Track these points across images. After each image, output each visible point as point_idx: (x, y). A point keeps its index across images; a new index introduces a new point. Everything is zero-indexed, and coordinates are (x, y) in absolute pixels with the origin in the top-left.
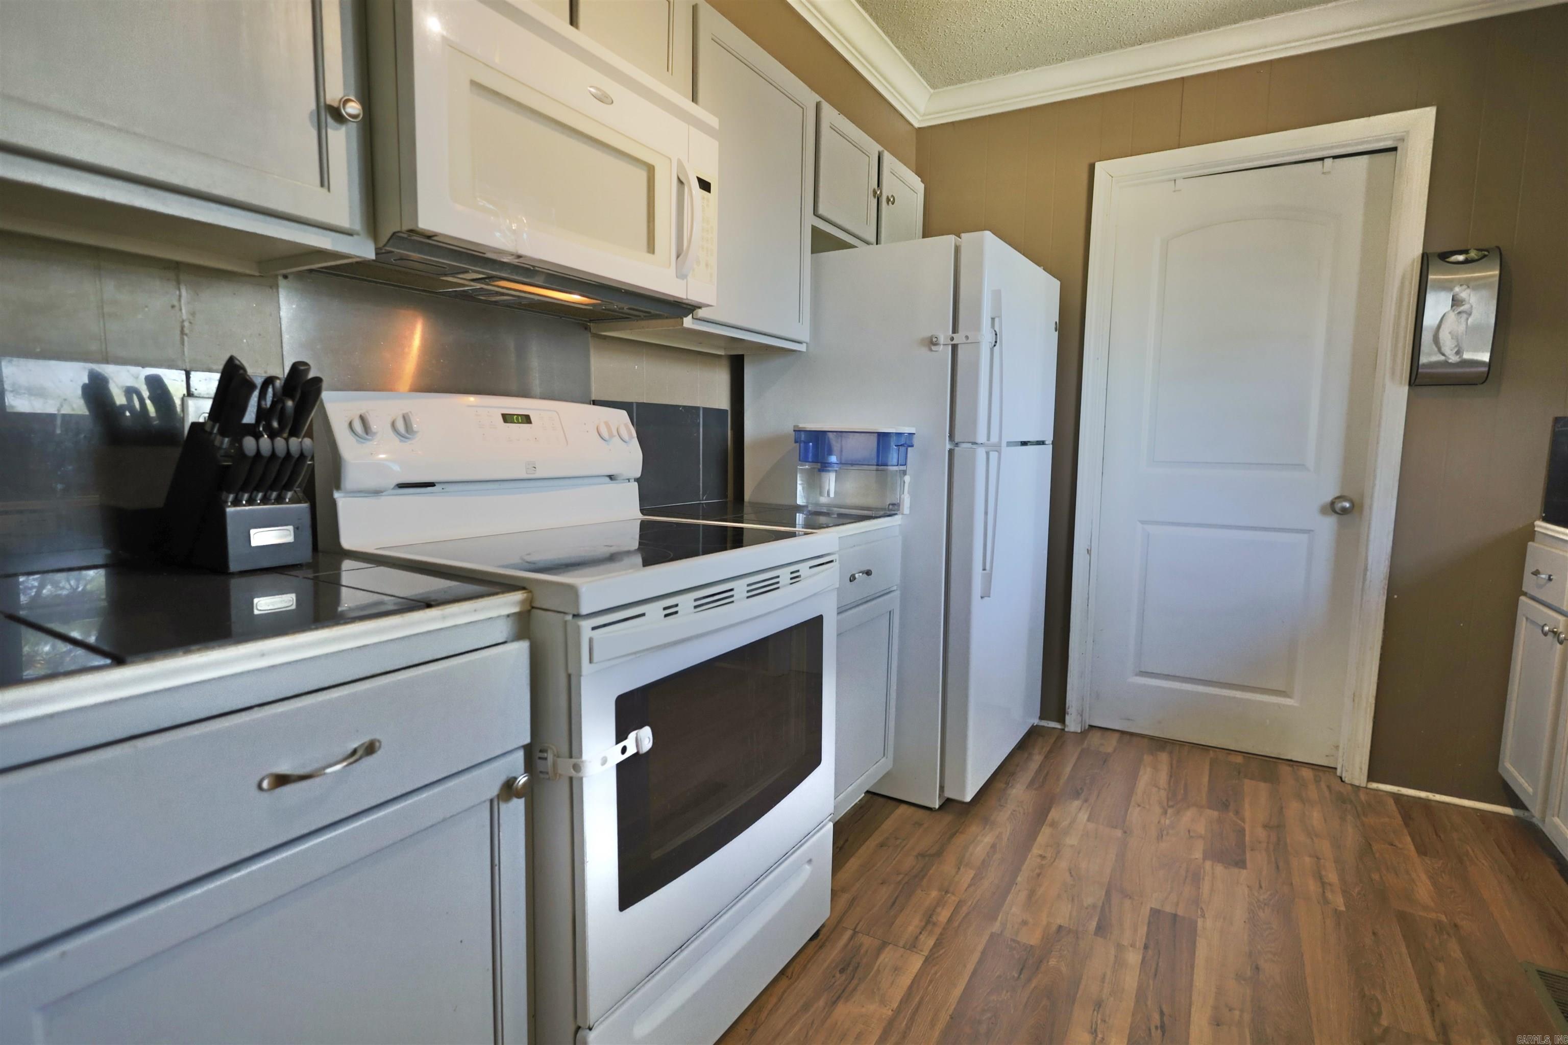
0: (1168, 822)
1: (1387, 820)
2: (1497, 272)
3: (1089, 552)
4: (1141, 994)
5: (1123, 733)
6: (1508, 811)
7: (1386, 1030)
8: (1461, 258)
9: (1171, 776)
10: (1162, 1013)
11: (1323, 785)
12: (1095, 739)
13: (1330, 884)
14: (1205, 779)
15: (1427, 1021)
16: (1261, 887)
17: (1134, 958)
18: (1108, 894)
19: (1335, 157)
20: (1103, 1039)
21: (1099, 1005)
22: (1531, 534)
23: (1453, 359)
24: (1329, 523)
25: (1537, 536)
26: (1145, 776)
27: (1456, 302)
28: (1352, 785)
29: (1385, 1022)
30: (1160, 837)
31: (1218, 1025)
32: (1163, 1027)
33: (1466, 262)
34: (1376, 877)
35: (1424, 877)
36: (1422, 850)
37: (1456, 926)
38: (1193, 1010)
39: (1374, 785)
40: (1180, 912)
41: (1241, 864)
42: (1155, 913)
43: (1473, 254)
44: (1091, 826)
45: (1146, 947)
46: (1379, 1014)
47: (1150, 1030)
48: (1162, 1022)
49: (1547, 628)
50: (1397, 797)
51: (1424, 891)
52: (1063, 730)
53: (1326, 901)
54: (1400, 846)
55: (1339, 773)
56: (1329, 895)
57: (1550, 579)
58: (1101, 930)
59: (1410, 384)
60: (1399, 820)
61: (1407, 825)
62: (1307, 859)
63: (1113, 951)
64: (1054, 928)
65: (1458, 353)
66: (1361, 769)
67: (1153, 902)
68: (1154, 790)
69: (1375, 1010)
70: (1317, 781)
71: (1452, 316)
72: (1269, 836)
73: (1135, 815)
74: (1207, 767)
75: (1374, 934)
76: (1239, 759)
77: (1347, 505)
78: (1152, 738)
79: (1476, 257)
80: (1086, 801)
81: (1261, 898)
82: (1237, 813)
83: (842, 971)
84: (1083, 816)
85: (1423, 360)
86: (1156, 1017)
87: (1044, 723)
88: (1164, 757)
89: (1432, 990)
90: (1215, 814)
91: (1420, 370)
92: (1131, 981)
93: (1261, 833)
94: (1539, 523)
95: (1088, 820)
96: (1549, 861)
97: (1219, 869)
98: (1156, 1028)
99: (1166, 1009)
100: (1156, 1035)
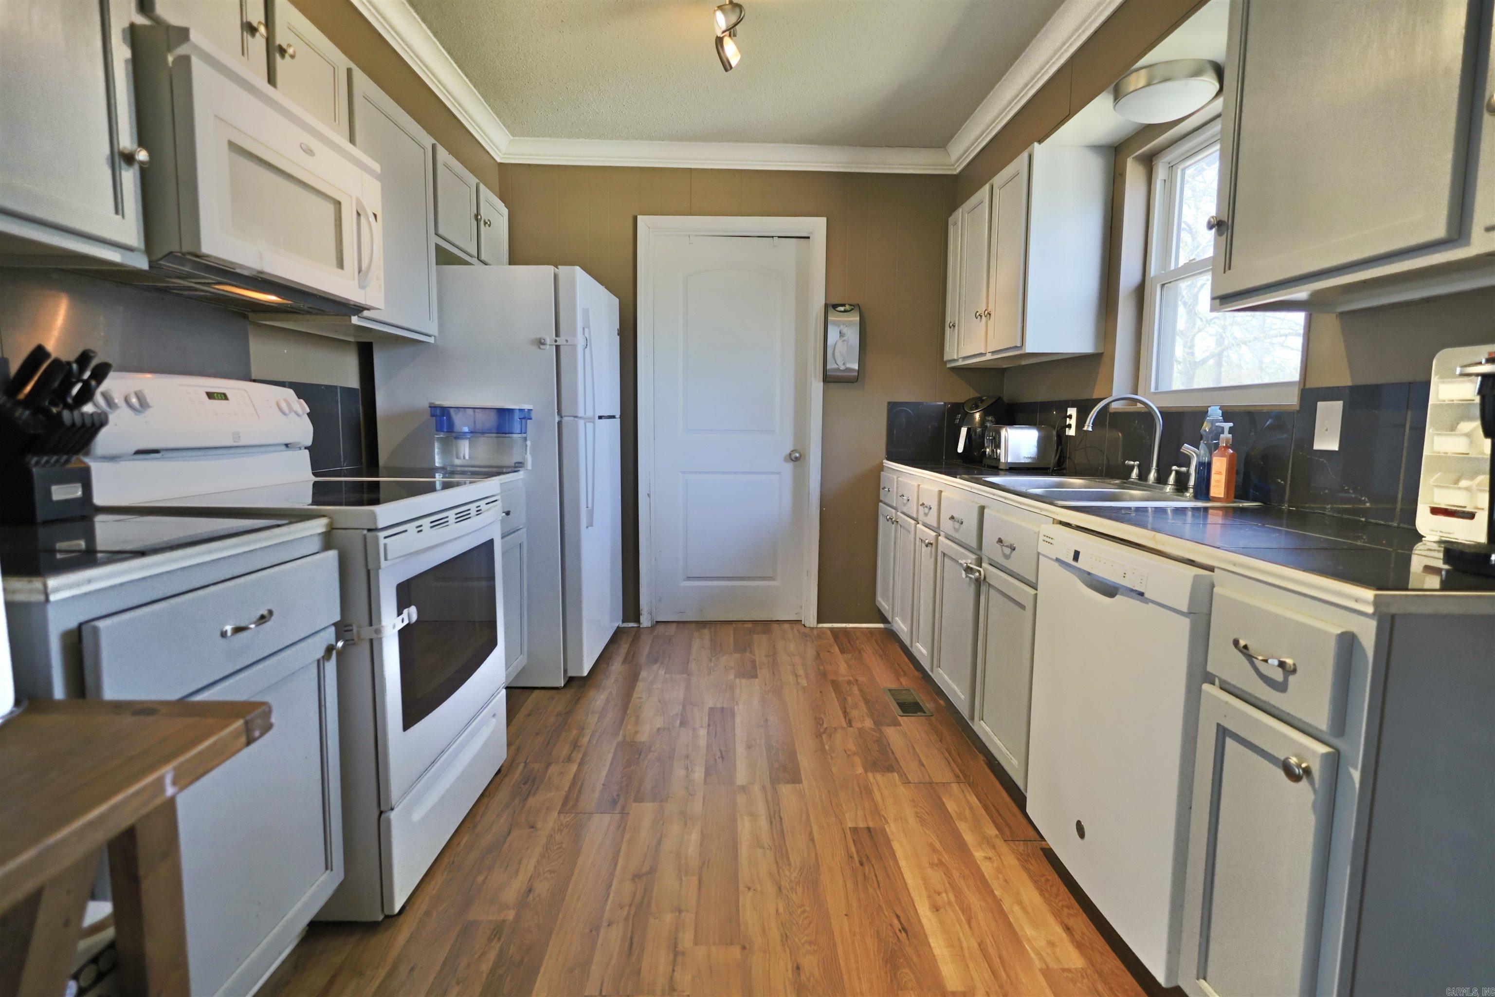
0: (713, 665)
1: (827, 641)
2: (858, 319)
3: (649, 495)
4: (709, 746)
5: (678, 622)
6: (881, 626)
7: (826, 729)
8: (842, 309)
9: (712, 641)
10: (721, 751)
11: (795, 630)
12: (661, 629)
13: (800, 676)
14: (732, 639)
15: (843, 720)
16: (766, 684)
17: (703, 732)
18: (684, 707)
19: (779, 237)
20: (692, 770)
21: (687, 757)
22: (881, 468)
23: (842, 368)
24: (788, 467)
25: (885, 469)
26: (696, 644)
27: (841, 334)
28: (810, 628)
29: (825, 726)
30: (709, 673)
31: (749, 748)
32: (722, 757)
33: (845, 311)
34: (821, 668)
35: (843, 663)
36: (843, 651)
37: (856, 680)
38: (736, 745)
39: (821, 625)
40: (725, 706)
41: (755, 676)
42: (712, 710)
43: (847, 307)
44: (668, 676)
45: (709, 725)
46: (823, 723)
47: (715, 759)
48: (722, 754)
49: (888, 517)
50: (831, 629)
51: (843, 668)
52: (639, 627)
53: (798, 683)
54: (833, 651)
55: (803, 623)
56: (800, 681)
57: (889, 491)
58: (683, 724)
59: (823, 381)
60: (832, 640)
61: (836, 641)
62: (789, 667)
63: (691, 732)
64: (655, 730)
65: (844, 364)
66: (814, 617)
67: (711, 705)
68: (703, 650)
69: (821, 722)
70: (792, 629)
71: (840, 343)
72: (769, 661)
73: (693, 666)
74: (732, 631)
75: (821, 692)
76: (750, 625)
77: (797, 455)
78: (697, 622)
79: (849, 309)
80: (662, 663)
81: (767, 690)
82: (751, 652)
83: (525, 784)
84: (662, 672)
85: (829, 367)
86: (719, 754)
87: (626, 625)
88: (706, 631)
89: (845, 708)
90: (737, 656)
91: (828, 373)
92: (703, 743)
93: (764, 659)
94: (885, 461)
95: (665, 673)
96: (897, 644)
97: (744, 681)
98: (719, 758)
99: (723, 749)
100: (719, 761)
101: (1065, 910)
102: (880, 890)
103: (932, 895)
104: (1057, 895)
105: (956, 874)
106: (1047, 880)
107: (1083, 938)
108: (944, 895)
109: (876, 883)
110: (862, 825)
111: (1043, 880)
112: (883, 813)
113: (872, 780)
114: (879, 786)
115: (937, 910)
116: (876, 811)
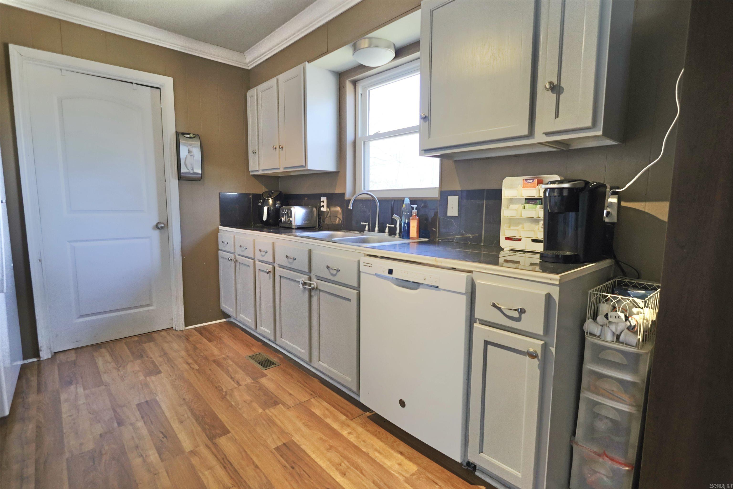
0: (122, 373)
1: (196, 336)
2: (199, 143)
3: (40, 261)
4: (151, 433)
5: (75, 349)
6: (224, 320)
7: (226, 392)
8: (188, 136)
9: (112, 356)
10: (162, 433)
11: (171, 334)
12: (62, 357)
13: (191, 363)
14: (128, 351)
15: (233, 383)
16: (170, 375)
17: (140, 424)
18: (114, 411)
19: (137, 84)
20: (146, 456)
21: (137, 447)
22: (218, 230)
23: (191, 172)
24: (157, 232)
25: (220, 231)
26: (100, 362)
27: (189, 152)
28: (180, 331)
29: (224, 390)
30: (123, 380)
31: (182, 422)
32: (165, 436)
33: (190, 138)
34: (202, 354)
35: (214, 348)
36: (210, 341)
37: (228, 356)
38: (172, 424)
39: (187, 328)
40: (148, 399)
41: (160, 372)
42: (138, 405)
43: (192, 135)
44: (88, 391)
45: (143, 417)
46: (222, 389)
47: (161, 440)
48: (163, 434)
49: (230, 259)
50: (195, 329)
51: (216, 351)
52: (39, 360)
53: (193, 369)
54: (204, 342)
55: (174, 329)
56: (192, 366)
57: (227, 244)
58: (120, 423)
59: (178, 179)
60: (199, 335)
61: (202, 336)
62: (180, 359)
63: (130, 427)
64: (98, 437)
65: (192, 170)
66: (182, 323)
67: (136, 401)
68: (108, 364)
69: (221, 389)
70: (169, 334)
71: (189, 156)
72: (164, 359)
73: (105, 378)
74: (125, 347)
75: (210, 370)
76: (136, 338)
77: (163, 225)
78: (92, 346)
79: (193, 137)
80: (77, 383)
81: (173, 379)
82: (147, 357)
84: (80, 390)
85: (183, 171)
86: (161, 435)
87: (26, 362)
88: (103, 350)
89: (231, 375)
90: (140, 361)
91: (182, 175)
92: (144, 432)
93: (161, 359)
94: (221, 228)
95: (84, 389)
96: (239, 329)
97: (153, 378)
98: (163, 438)
99: (162, 430)
100: (164, 440)
101: (395, 444)
102: (312, 479)
103: (337, 466)
104: (387, 438)
105: (340, 449)
106: (379, 432)
107: (409, 454)
108: (343, 464)
109: (307, 476)
110: (280, 444)
111: (377, 433)
112: (286, 431)
113: (270, 414)
114: (276, 416)
115: (345, 475)
116: (282, 432)
